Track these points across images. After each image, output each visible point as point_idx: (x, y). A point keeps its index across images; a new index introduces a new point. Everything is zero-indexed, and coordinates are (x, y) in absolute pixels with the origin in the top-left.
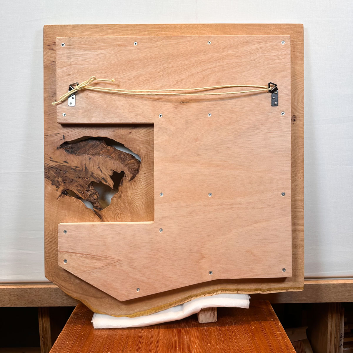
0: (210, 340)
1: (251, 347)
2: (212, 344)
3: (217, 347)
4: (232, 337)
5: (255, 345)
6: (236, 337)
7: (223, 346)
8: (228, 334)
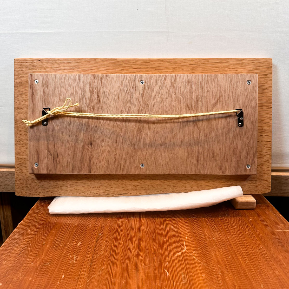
0: (203, 231)
1: (255, 240)
2: (207, 236)
3: (213, 239)
4: (228, 228)
5: (259, 238)
6: (234, 229)
7: (220, 238)
8: (223, 225)
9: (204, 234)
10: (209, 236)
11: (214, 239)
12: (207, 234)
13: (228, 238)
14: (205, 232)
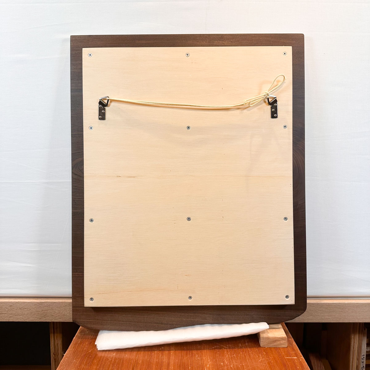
1: (265, 367)
4: (245, 356)
5: (270, 364)
6: (250, 356)
7: (237, 366)
8: (241, 353)
9: (223, 362)
10: (228, 363)
11: (231, 366)
12: (226, 362)
13: (243, 366)
14: (224, 360)
